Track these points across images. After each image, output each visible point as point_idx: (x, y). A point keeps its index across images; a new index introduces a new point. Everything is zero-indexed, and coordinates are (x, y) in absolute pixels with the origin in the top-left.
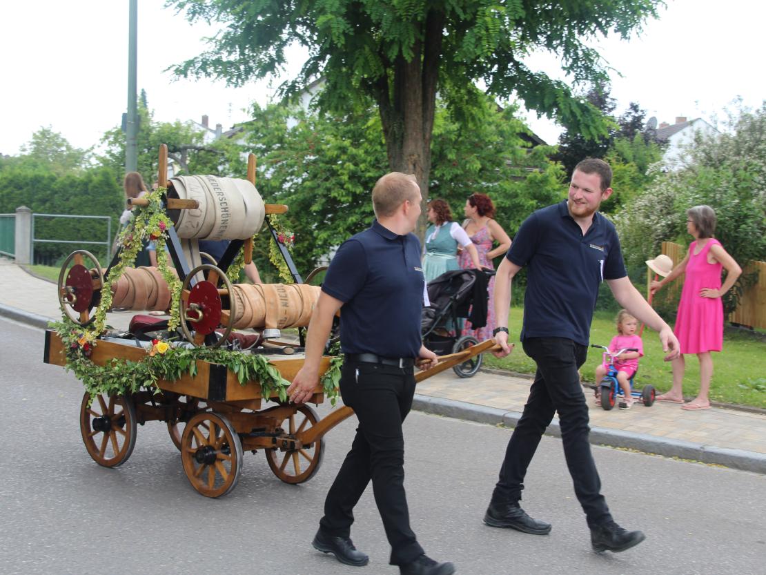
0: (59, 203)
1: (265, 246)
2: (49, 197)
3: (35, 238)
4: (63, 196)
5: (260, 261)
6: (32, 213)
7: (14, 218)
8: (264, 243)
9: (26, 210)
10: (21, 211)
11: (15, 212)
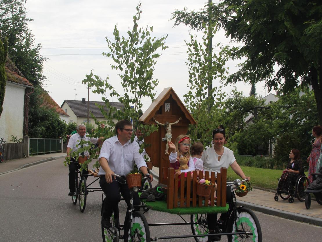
1: (288, 150)
8: (288, 149)
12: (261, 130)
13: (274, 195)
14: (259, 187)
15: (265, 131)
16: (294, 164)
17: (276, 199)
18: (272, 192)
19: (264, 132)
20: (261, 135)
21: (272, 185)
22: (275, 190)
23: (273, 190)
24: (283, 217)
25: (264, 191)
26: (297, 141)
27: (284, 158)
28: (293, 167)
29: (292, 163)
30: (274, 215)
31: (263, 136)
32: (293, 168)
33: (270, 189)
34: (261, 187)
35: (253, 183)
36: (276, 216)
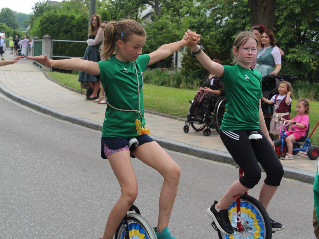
0: (76, 33)
2: (70, 29)
3: (53, 55)
4: (78, 29)
5: (198, 71)
6: (52, 39)
7: (41, 42)
9: (48, 38)
10: (45, 38)
11: (42, 39)
12: (164, 30)
13: (183, 124)
14: (160, 112)
15: (169, 32)
16: (214, 81)
17: (186, 129)
18: (180, 120)
19: (168, 35)
20: (163, 38)
21: (180, 110)
22: (183, 117)
23: (181, 117)
24: (195, 155)
25: (169, 119)
26: (215, 49)
27: (196, 73)
28: (212, 84)
29: (211, 79)
30: (182, 152)
31: (166, 40)
32: (212, 86)
33: (177, 115)
34: (165, 113)
35: (153, 106)
36: (185, 153)
